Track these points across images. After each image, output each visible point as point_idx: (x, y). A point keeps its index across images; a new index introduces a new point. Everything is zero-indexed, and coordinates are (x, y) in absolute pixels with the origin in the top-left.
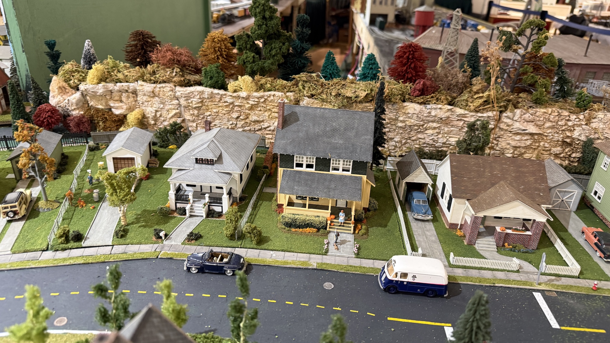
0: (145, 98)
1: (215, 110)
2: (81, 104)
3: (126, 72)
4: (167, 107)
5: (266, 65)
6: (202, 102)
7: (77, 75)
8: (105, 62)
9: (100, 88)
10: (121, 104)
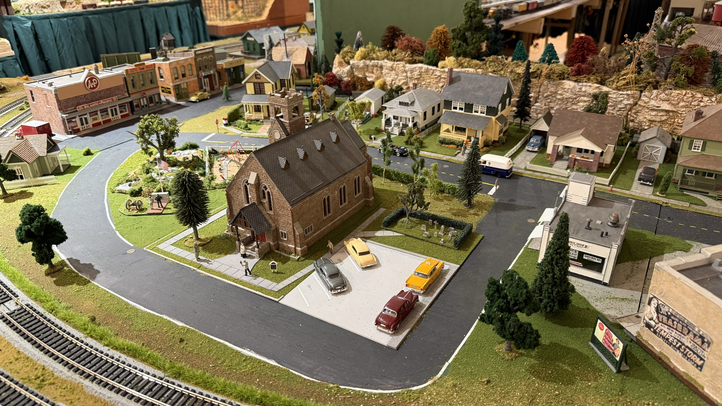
0: (387, 71)
1: (428, 81)
2: (350, 73)
3: (378, 54)
4: (399, 78)
5: (468, 49)
6: (420, 74)
7: (350, 54)
8: (367, 46)
9: (361, 64)
10: (372, 75)
